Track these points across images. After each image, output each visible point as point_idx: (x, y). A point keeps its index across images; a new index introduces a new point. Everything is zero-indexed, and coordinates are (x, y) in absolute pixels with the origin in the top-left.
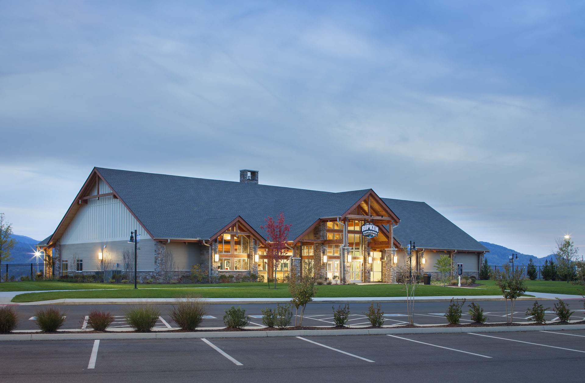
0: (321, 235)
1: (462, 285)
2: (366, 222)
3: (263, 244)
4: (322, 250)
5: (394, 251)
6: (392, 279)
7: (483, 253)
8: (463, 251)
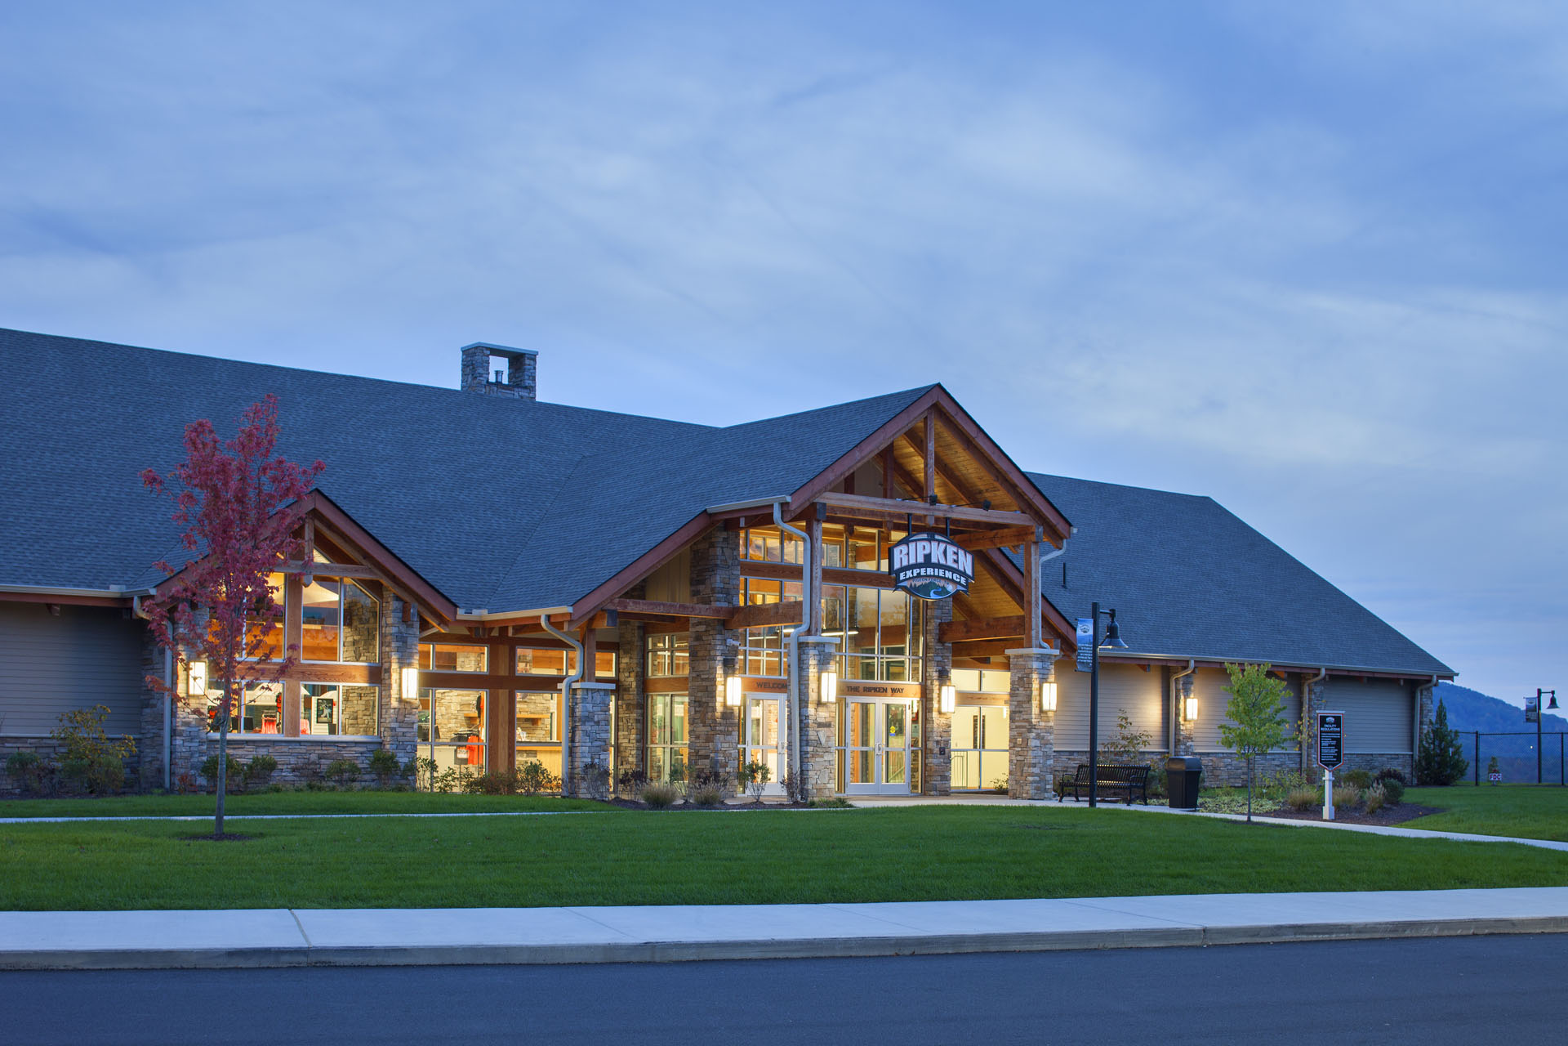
0: (719, 585)
1: (1343, 811)
2: (913, 528)
3: (442, 621)
4: (718, 653)
5: (1042, 658)
6: (1034, 782)
7: (1429, 681)
8: (1352, 674)
